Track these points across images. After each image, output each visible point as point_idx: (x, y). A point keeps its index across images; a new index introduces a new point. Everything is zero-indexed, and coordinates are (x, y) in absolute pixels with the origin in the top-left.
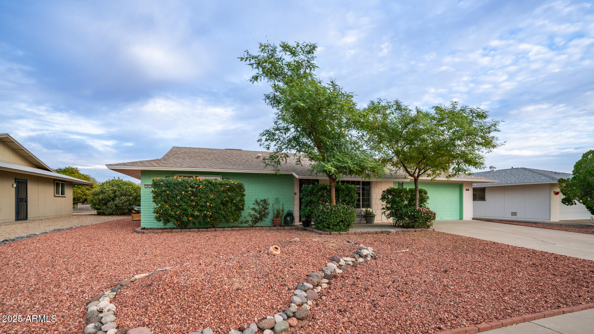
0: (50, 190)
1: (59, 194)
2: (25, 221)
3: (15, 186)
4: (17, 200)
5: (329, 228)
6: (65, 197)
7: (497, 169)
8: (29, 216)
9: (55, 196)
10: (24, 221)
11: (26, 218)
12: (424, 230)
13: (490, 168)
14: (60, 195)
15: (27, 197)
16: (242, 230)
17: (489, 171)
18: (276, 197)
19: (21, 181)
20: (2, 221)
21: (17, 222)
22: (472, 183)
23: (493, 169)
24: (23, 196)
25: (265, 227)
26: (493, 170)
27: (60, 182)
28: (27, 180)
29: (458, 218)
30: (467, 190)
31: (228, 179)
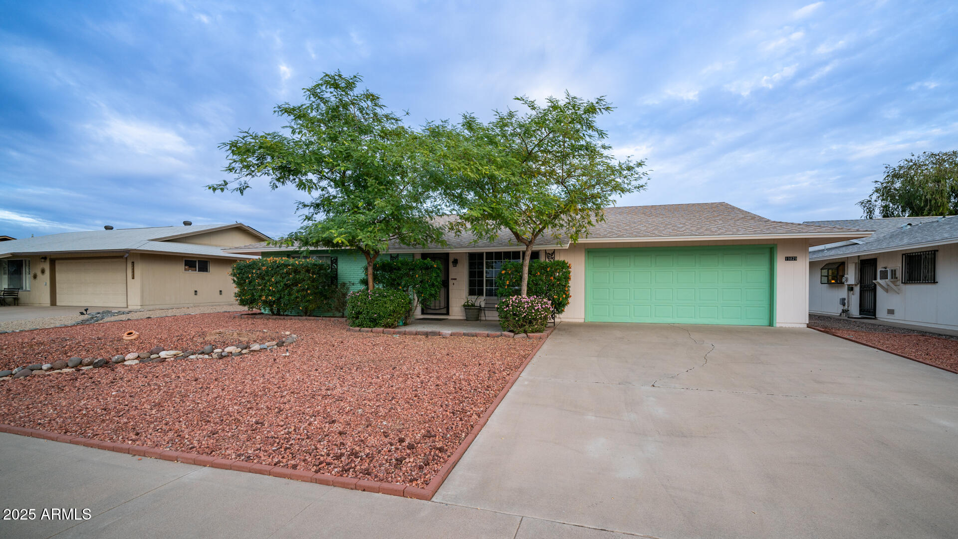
22: (805, 243)
29: (765, 322)
30: (787, 259)
31: (337, 257)
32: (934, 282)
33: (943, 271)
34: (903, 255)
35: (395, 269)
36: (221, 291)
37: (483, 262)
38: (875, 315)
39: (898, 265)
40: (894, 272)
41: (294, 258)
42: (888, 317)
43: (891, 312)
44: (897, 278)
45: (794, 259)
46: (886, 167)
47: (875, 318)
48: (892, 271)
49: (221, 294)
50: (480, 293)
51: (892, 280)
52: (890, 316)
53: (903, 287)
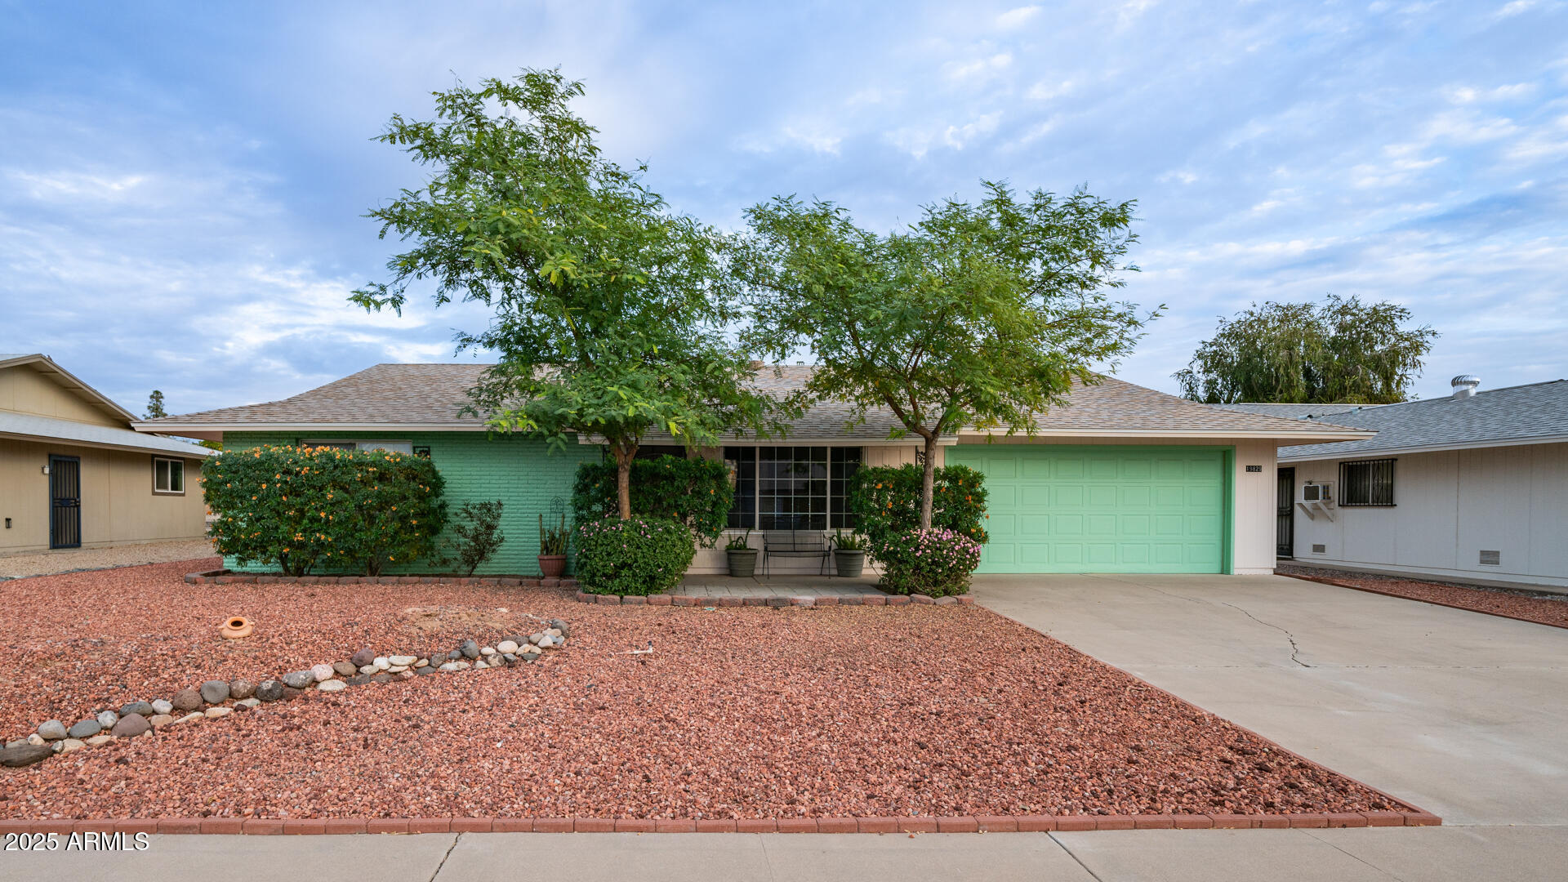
0: (144, 479)
1: (166, 488)
2: (76, 550)
3: (47, 471)
4: (54, 503)
5: (593, 583)
6: (183, 495)
7: (1481, 388)
8: (83, 539)
9: (154, 493)
10: (71, 551)
11: (77, 544)
12: (920, 601)
13: (1455, 382)
14: (170, 491)
15: (79, 496)
16: (425, 583)
17: (1451, 394)
18: (558, 495)
19: (63, 459)
20: (4, 550)
21: (56, 551)
22: (1272, 445)
23: (1464, 387)
24: (66, 493)
25: (486, 576)
26: (1466, 392)
27: (170, 460)
28: (79, 458)
29: (1215, 567)
30: (1249, 469)
31: (429, 447)
32: (1393, 505)
33: (1405, 489)
34: (1340, 464)
35: (665, 478)
36: (8, 520)
37: (755, 464)
38: (1291, 554)
39: (1333, 481)
40: (1326, 489)
41: (309, 445)
42: (1315, 557)
43: (1319, 548)
44: (1329, 498)
45: (1258, 469)
46: (1221, 321)
47: (1292, 559)
48: (1324, 487)
49: (8, 527)
50: (749, 524)
51: (1325, 501)
52: (1318, 555)
53: (1341, 511)
